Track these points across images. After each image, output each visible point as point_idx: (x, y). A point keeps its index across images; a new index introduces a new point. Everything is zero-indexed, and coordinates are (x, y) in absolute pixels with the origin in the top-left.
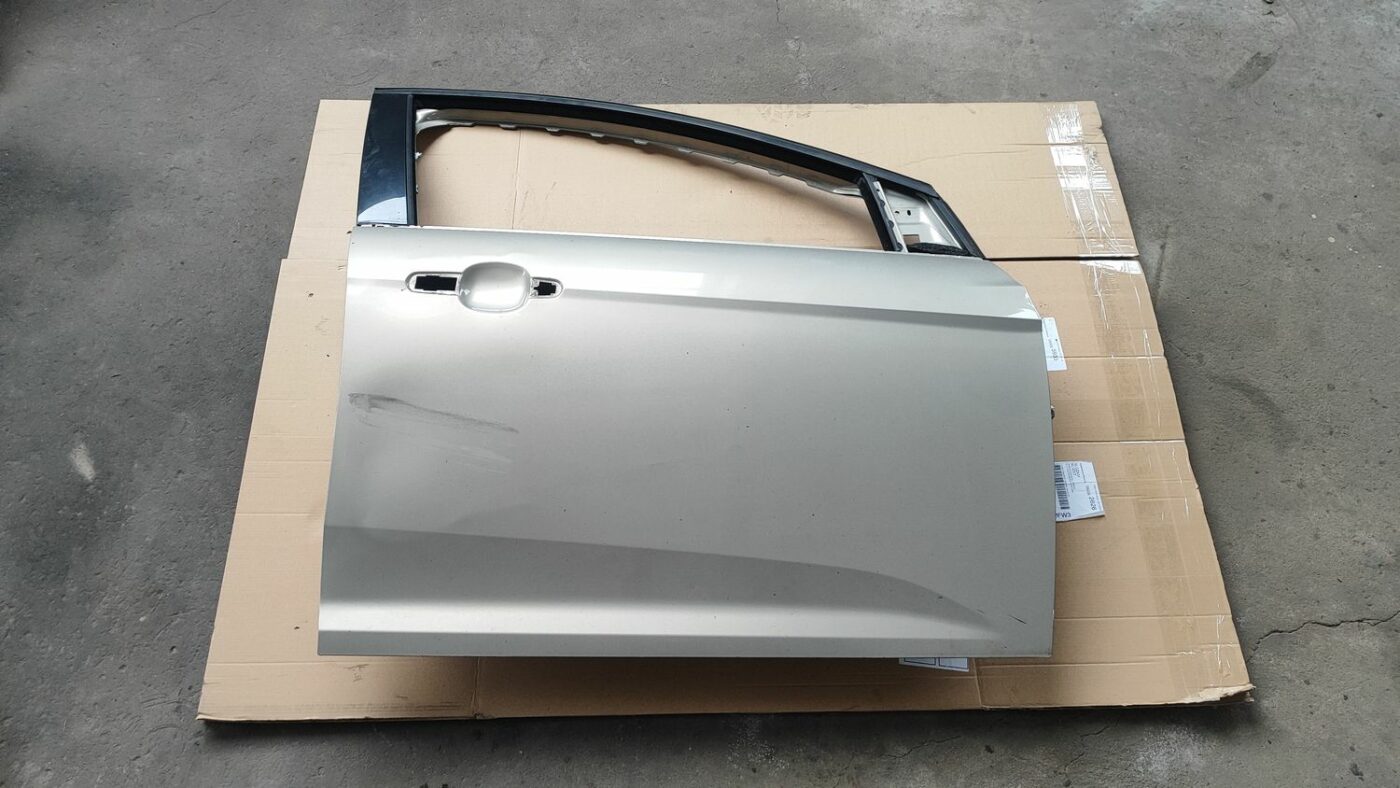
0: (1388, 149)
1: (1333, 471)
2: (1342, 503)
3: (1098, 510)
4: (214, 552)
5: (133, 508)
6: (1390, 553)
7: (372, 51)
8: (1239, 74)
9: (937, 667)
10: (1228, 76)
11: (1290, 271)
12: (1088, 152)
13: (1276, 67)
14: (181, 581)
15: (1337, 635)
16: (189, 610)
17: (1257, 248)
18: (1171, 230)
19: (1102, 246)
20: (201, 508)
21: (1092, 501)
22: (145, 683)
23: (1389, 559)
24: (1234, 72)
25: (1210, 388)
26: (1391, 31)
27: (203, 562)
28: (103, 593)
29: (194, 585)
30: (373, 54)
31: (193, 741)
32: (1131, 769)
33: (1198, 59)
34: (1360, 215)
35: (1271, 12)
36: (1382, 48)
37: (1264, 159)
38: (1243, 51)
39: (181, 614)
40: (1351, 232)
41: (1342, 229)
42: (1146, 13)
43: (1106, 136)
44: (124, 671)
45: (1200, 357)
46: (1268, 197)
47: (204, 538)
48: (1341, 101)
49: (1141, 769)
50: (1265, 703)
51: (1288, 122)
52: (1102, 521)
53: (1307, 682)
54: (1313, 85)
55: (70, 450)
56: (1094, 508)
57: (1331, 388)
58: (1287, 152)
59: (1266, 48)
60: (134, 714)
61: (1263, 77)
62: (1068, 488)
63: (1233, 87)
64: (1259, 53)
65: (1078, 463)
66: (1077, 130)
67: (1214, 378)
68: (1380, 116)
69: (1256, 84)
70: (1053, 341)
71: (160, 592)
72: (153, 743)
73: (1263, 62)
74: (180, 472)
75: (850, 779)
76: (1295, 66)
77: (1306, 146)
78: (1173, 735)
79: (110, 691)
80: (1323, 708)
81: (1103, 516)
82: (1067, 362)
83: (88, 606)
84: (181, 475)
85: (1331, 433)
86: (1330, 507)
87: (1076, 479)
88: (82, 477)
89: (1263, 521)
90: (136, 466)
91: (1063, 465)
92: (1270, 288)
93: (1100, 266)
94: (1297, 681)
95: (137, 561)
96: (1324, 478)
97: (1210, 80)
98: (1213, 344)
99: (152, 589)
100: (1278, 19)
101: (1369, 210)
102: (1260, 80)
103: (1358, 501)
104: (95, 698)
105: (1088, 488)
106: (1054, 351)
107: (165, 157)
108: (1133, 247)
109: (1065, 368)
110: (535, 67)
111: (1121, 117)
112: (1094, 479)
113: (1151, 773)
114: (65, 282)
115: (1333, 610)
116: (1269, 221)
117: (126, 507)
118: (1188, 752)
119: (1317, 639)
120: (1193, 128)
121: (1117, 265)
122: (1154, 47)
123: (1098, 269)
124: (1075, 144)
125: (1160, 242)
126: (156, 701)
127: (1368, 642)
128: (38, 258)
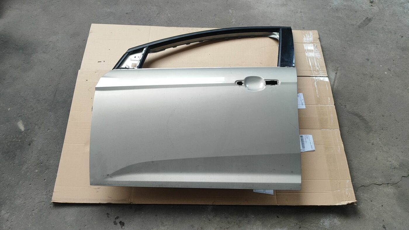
0: (404, 47)
1: (382, 140)
2: (385, 150)
3: (313, 149)
4: (57, 153)
5: (35, 139)
6: (398, 164)
7: (109, 9)
8: (361, 24)
9: (264, 193)
10: (358, 24)
11: (373, 82)
12: (314, 46)
13: (372, 22)
14: (48, 161)
15: (381, 188)
16: (50, 169)
17: (364, 75)
18: (339, 69)
19: (317, 73)
20: (54, 140)
21: (312, 146)
22: (36, 189)
23: (397, 166)
24: (360, 23)
25: (348, 115)
26: (407, 12)
27: (54, 155)
28: (25, 163)
29: (51, 162)
30: (109, 10)
31: (50, 206)
32: (319, 224)
33: (350, 19)
34: (395, 66)
35: (372, 6)
36: (404, 17)
37: (367, 48)
38: (363, 17)
39: (48, 170)
40: (392, 71)
41: (389, 70)
42: (335, 5)
43: (320, 41)
44: (30, 185)
45: (345, 106)
46: (368, 60)
47: (55, 148)
48: (391, 32)
49: (321, 224)
50: (359, 207)
51: (375, 38)
52: (314, 152)
53: (371, 201)
54: (383, 27)
55: (17, 122)
56: (312, 148)
57: (383, 116)
58: (374, 47)
59: (370, 16)
60: (33, 198)
61: (368, 25)
62: (305, 142)
63: (359, 27)
64: (368, 18)
65: (308, 135)
66: (311, 39)
67: (349, 112)
68: (402, 37)
69: (366, 27)
70: (302, 100)
71: (42, 163)
72: (38, 206)
73: (369, 20)
74: (48, 129)
75: (237, 224)
76: (378, 22)
77: (380, 45)
78: (331, 215)
79: (26, 191)
80: (375, 208)
81: (315, 151)
82: (306, 106)
83: (21, 167)
84: (49, 130)
85: (382, 129)
86: (381, 151)
87: (307, 140)
88: (21, 130)
89: (361, 154)
90: (36, 127)
91: (304, 136)
92: (367, 86)
93: (316, 79)
94: (368, 201)
95: (36, 154)
96: (380, 142)
97: (353, 25)
98: (349, 102)
99: (39, 163)
100: (374, 8)
101: (397, 64)
102: (367, 25)
103: (389, 149)
104: (22, 193)
105: (310, 143)
106: (302, 103)
107: (48, 39)
108: (326, 74)
109: (305, 108)
110: (155, 15)
111: (326, 35)
112: (313, 140)
113: (324, 225)
114: (18, 74)
115: (380, 180)
116: (368, 67)
117: (33, 139)
118: (336, 220)
119: (375, 189)
120: (347, 39)
121: (322, 79)
122: (337, 15)
123: (316, 80)
124: (311, 43)
125: (335, 72)
126: (40, 194)
127: (390, 190)
128: (10, 67)
